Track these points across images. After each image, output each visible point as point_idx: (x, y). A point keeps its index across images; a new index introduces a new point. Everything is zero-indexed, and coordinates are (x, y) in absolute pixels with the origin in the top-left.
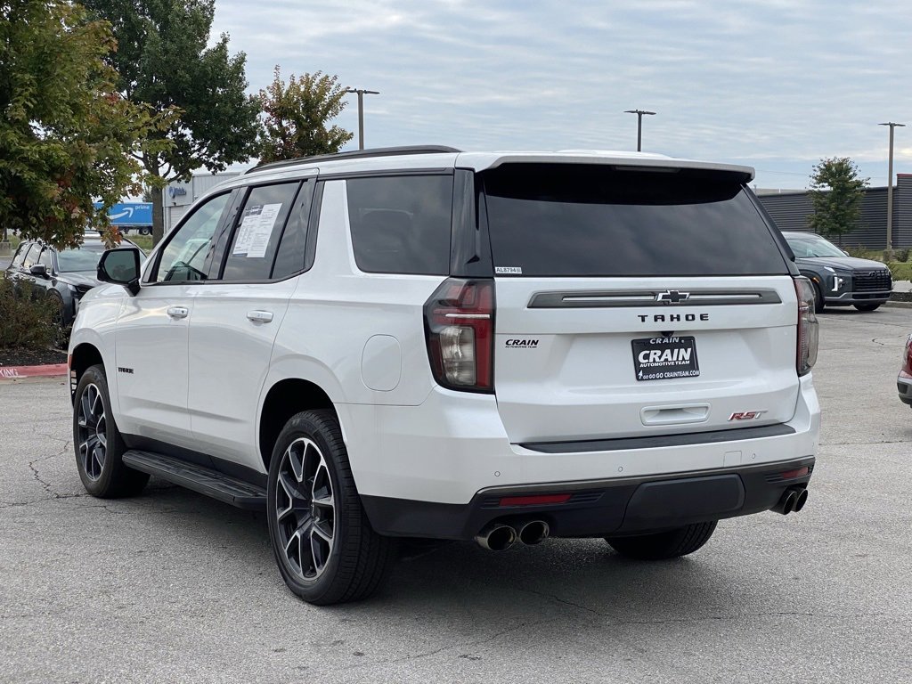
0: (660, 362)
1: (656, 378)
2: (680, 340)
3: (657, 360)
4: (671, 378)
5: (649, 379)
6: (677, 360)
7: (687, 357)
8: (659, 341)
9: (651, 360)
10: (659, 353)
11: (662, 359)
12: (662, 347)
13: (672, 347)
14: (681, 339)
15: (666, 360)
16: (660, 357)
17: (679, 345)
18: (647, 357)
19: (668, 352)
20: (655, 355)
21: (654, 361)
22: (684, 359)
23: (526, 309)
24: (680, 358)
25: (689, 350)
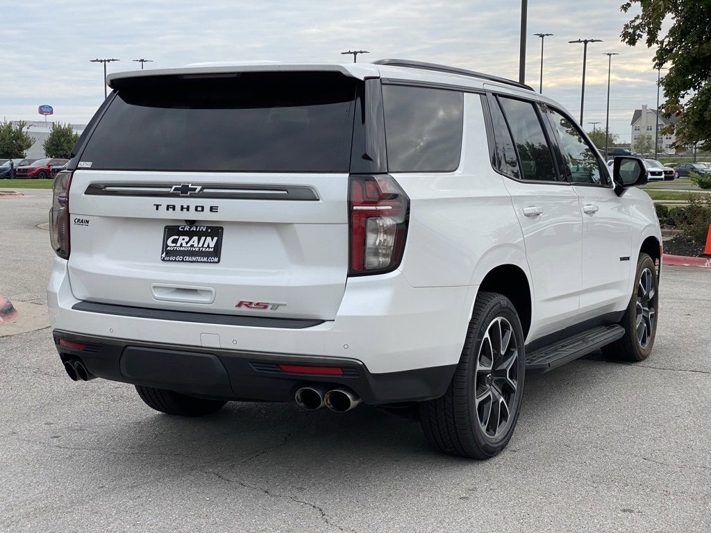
0: (186, 247)
1: (175, 261)
2: (207, 230)
3: (184, 245)
4: (190, 261)
5: (169, 260)
6: (203, 247)
7: (212, 245)
8: (187, 228)
9: (179, 244)
10: (187, 239)
11: (189, 245)
12: (191, 234)
13: (200, 235)
14: (208, 228)
15: (192, 246)
16: (187, 243)
17: (206, 234)
18: (175, 241)
19: (195, 238)
20: (183, 240)
21: (181, 246)
22: (208, 246)
23: (84, 195)
24: (206, 245)
25: (215, 239)
